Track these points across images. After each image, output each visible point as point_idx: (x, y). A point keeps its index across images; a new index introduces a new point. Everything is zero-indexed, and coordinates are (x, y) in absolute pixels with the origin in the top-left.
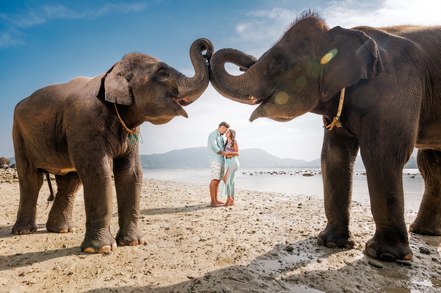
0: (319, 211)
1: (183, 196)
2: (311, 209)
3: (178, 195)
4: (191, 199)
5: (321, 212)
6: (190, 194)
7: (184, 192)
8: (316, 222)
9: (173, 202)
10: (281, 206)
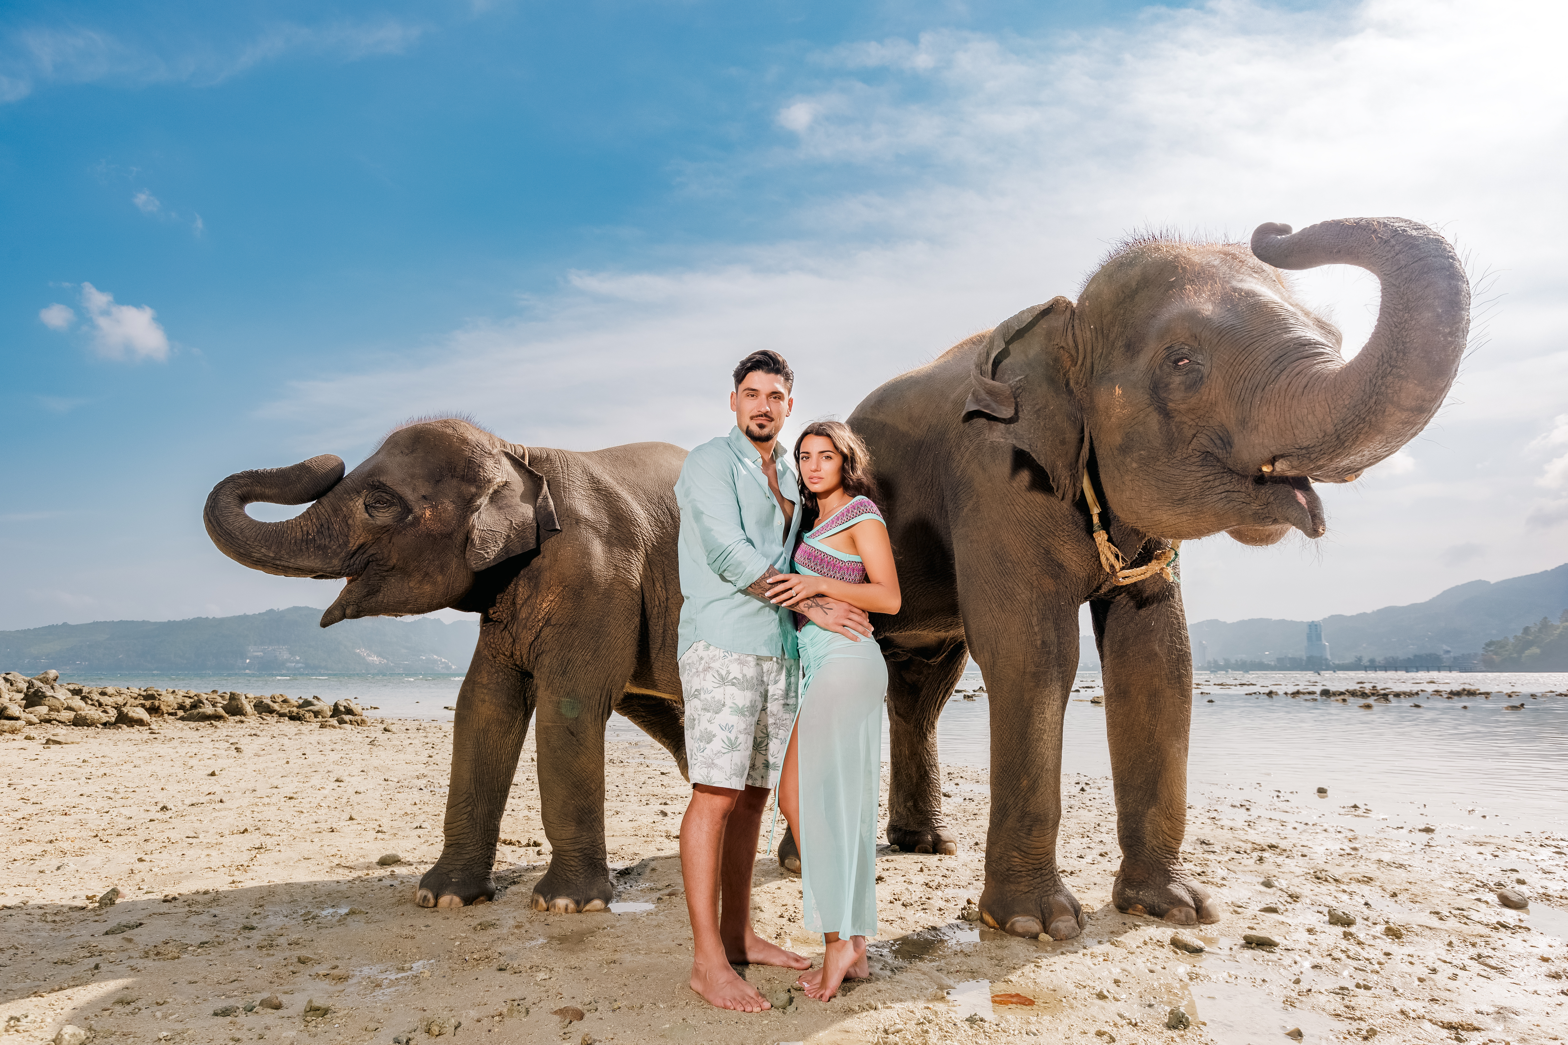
0: (1099, 825)
1: (643, 780)
2: (1076, 821)
3: (622, 779)
4: (671, 792)
5: (1103, 830)
6: (662, 774)
7: (641, 768)
8: (1075, 856)
9: (614, 799)
10: (976, 812)
